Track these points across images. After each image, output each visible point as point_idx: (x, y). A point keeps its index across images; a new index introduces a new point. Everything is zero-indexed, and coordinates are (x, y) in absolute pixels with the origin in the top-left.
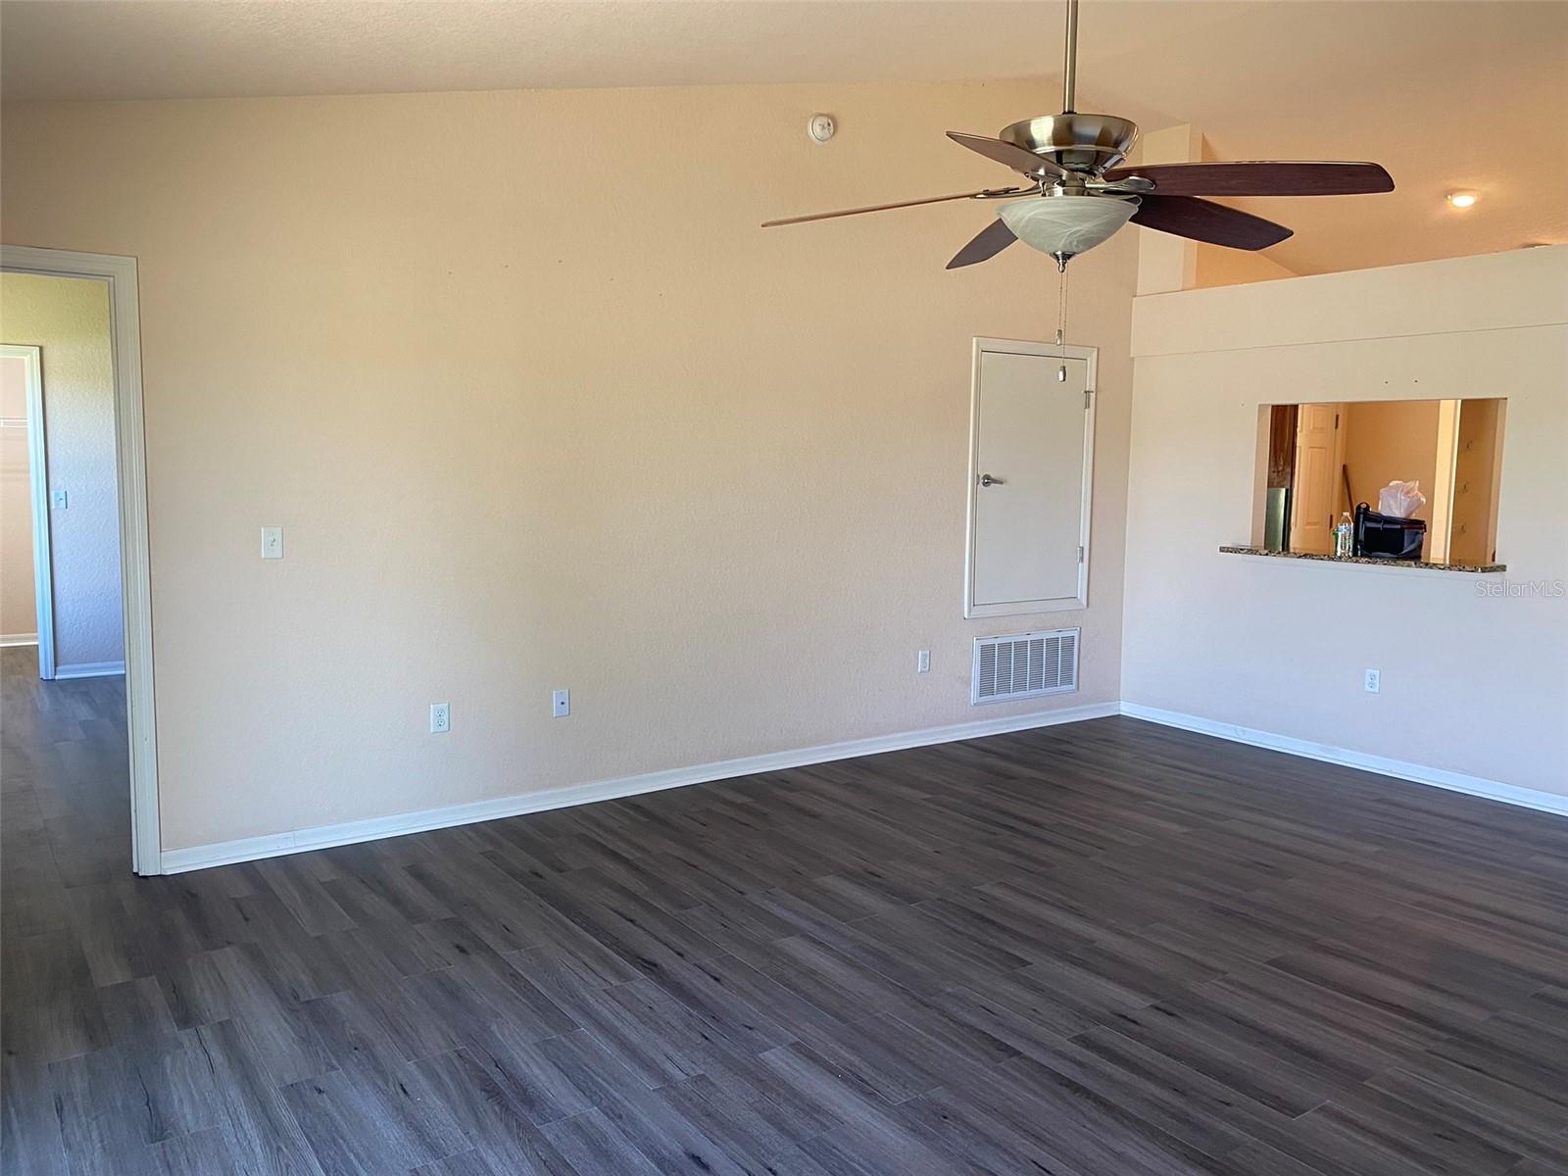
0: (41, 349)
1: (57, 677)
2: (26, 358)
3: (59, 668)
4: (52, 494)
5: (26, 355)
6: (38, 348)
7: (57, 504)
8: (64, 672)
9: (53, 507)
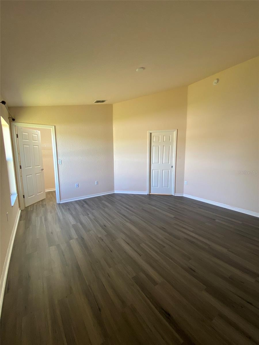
0: (55, 126)
1: (61, 203)
4: (58, 161)
8: (62, 201)
9: (59, 164)
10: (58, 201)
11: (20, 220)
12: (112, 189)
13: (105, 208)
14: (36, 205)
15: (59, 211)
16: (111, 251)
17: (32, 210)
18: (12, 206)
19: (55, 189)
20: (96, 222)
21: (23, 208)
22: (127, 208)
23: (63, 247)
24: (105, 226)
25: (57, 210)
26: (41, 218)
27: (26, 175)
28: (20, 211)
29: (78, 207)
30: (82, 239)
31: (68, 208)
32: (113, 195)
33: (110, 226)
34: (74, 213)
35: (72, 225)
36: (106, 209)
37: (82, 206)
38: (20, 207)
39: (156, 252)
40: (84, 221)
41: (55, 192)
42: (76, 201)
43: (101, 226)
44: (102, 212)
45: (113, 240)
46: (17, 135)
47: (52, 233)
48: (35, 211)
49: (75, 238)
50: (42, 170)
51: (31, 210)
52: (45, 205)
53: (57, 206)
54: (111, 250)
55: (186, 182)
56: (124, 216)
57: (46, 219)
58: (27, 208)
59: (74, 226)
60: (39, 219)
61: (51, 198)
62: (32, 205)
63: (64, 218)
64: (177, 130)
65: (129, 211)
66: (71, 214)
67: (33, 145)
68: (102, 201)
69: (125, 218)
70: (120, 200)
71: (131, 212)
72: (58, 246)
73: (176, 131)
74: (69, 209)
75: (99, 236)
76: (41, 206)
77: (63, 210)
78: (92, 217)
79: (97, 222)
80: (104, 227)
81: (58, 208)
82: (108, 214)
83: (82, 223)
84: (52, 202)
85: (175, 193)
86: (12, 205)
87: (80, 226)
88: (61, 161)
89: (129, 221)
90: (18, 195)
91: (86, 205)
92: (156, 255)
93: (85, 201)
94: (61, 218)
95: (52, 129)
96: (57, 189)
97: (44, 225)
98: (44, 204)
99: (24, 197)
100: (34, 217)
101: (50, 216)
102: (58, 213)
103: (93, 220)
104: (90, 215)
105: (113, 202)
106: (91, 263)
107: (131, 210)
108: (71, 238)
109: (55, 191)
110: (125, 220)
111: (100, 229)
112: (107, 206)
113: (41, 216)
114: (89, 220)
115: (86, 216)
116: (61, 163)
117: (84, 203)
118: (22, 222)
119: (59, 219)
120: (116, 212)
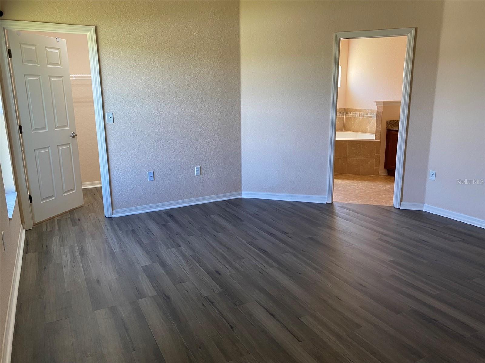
0: (96, 28)
1: (114, 216)
2: (88, 34)
3: (114, 211)
4: (106, 114)
5: (88, 32)
6: (95, 27)
7: (109, 120)
8: (117, 213)
9: (107, 122)
10: (107, 213)
11: (26, 252)
12: (237, 186)
13: (218, 232)
14: (58, 220)
15: (112, 234)
16: (232, 328)
17: (51, 231)
18: (10, 219)
19: (101, 183)
20: (196, 263)
21: (30, 226)
22: (272, 235)
23: (125, 312)
24: (217, 272)
25: (106, 232)
26: (72, 248)
27: (35, 150)
28: (24, 231)
29: (153, 226)
30: (167, 298)
31: (132, 229)
32: (238, 203)
33: (229, 273)
34: (145, 241)
35: (142, 267)
36: (220, 235)
37: (164, 225)
38: (23, 222)
39: (338, 336)
40: (168, 259)
41: (99, 190)
42: (148, 214)
43: (209, 273)
44: (211, 242)
45: (235, 304)
46: (9, 51)
47: (98, 282)
48: (57, 232)
49: (150, 295)
50: (74, 137)
51: (49, 230)
52: (79, 220)
53: (106, 223)
54: (232, 325)
55: (433, 174)
56: (264, 252)
57: (83, 253)
58: (38, 225)
59: (146, 269)
60: (68, 251)
61: (92, 204)
62: (50, 219)
63: (123, 251)
64: (416, 29)
65: (277, 242)
66: (140, 242)
67: (50, 76)
68: (212, 216)
69: (267, 258)
70: (256, 215)
71: (282, 245)
72: (113, 310)
73: (413, 32)
74: (133, 231)
75: (205, 294)
76: (69, 221)
77: (120, 233)
78: (188, 252)
79: (199, 262)
80: (216, 275)
81: (109, 228)
82: (225, 246)
83: (163, 265)
84: (93, 214)
85: (401, 201)
86: (9, 217)
87: (161, 271)
88: (111, 116)
89: (276, 265)
90: (18, 196)
91: (171, 224)
92: (337, 342)
93: (170, 213)
94: (117, 250)
95: (90, 34)
96: (104, 184)
97: (81, 265)
98: (77, 218)
99: (31, 201)
100: (55, 245)
101: (90, 247)
102: (109, 239)
103: (191, 258)
104: (183, 248)
105: (238, 218)
106: (187, 348)
107: (281, 240)
108: (140, 295)
109: (101, 187)
110: (267, 262)
111: (207, 278)
112: (223, 228)
113: (72, 245)
114: (180, 257)
115: (173, 249)
116: (112, 119)
117: (168, 218)
118: (32, 255)
119: (113, 254)
120: (245, 242)
